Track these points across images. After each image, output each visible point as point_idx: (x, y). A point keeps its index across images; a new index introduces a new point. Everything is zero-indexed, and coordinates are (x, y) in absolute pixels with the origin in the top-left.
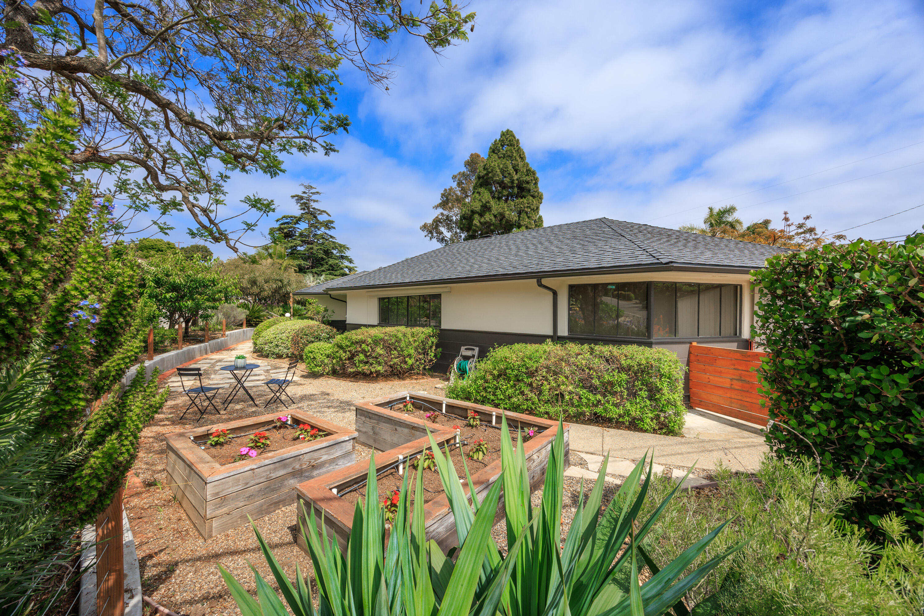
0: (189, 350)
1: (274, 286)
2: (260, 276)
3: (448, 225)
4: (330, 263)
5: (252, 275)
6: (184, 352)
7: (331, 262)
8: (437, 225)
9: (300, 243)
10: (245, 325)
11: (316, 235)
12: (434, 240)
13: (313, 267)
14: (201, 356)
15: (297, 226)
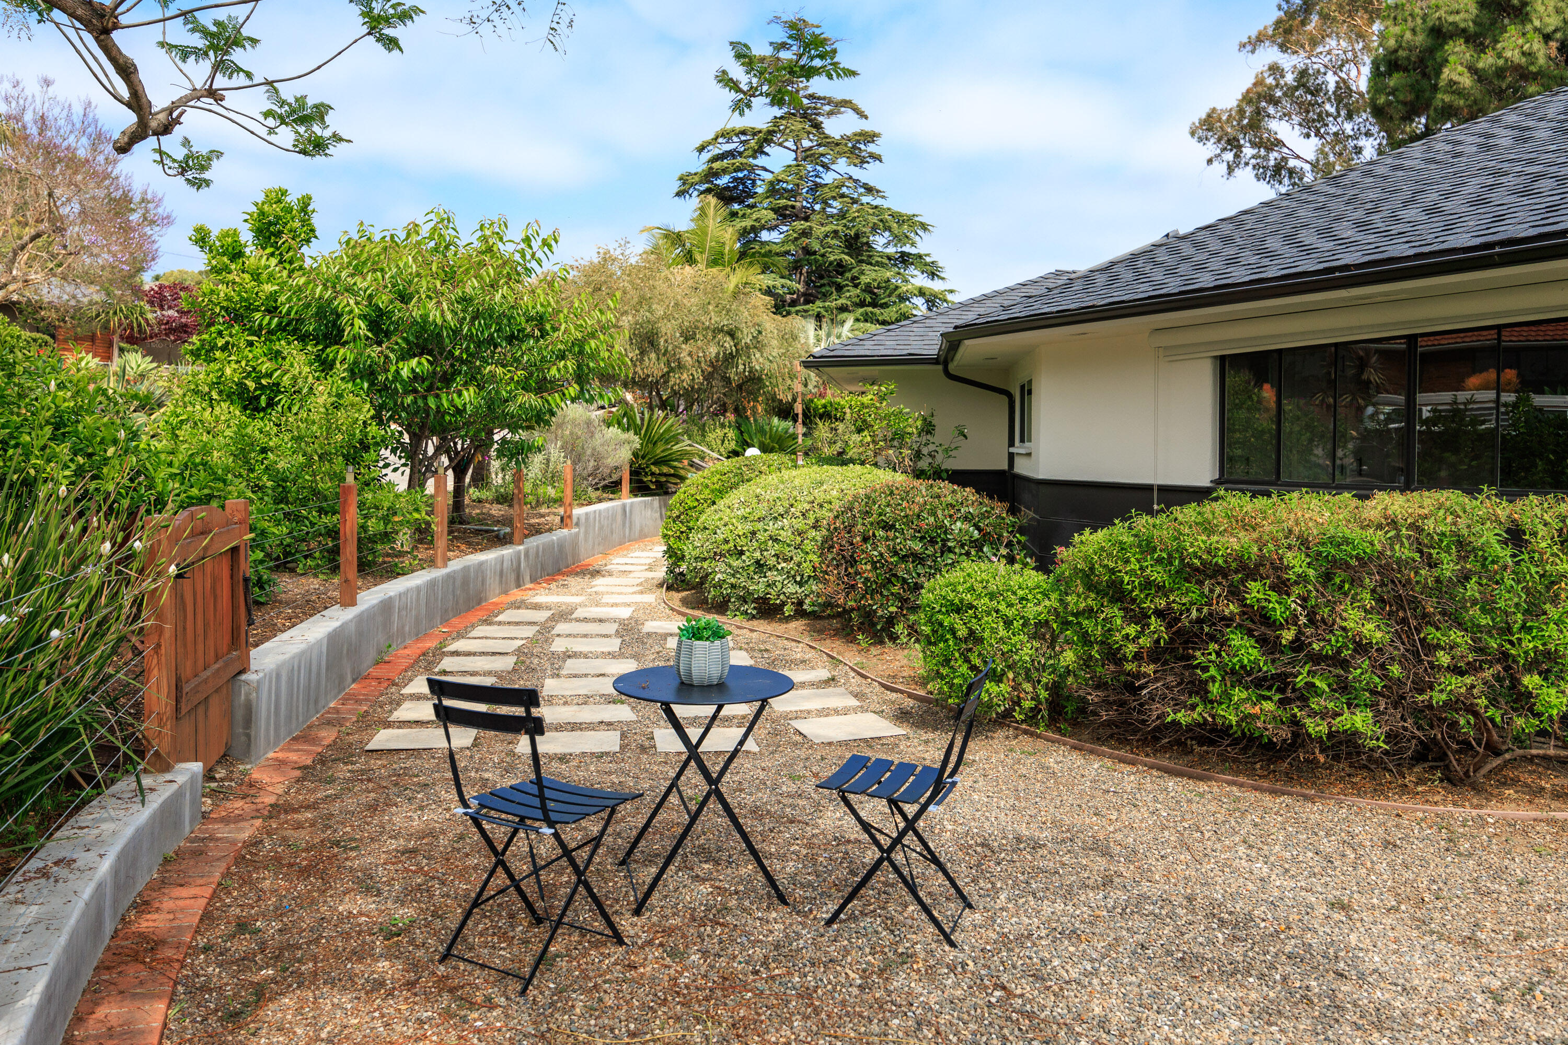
0: (466, 569)
1: (713, 350)
2: (667, 317)
3: (1305, 107)
4: (864, 279)
5: (644, 314)
6: (450, 577)
7: (870, 275)
8: (1258, 112)
9: (772, 215)
10: (626, 487)
11: (817, 185)
12: (1246, 174)
13: (809, 299)
14: (505, 592)
15: (761, 161)
